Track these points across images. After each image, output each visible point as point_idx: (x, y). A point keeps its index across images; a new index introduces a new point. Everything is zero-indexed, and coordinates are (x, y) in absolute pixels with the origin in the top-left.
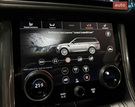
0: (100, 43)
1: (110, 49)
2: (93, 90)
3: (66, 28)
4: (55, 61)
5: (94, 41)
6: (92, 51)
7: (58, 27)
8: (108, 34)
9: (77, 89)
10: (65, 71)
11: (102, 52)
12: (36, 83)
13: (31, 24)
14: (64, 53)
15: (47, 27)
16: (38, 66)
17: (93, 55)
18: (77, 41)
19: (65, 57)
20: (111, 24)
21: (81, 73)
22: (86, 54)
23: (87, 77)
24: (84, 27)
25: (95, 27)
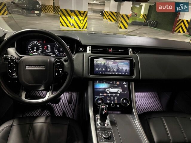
0: (122, 89)
1: (126, 92)
2: (118, 106)
3: (109, 83)
4: (105, 94)
5: (120, 88)
6: (119, 92)
7: (106, 83)
8: (126, 86)
9: (112, 104)
10: (108, 98)
11: (123, 93)
12: (99, 101)
13: (98, 82)
14: (108, 92)
15: (103, 83)
16: (100, 96)
17: (119, 94)
18: (113, 88)
19: (108, 93)
20: (127, 82)
21: (114, 100)
22: (116, 93)
23: (116, 101)
24: (116, 83)
25: (120, 83)
